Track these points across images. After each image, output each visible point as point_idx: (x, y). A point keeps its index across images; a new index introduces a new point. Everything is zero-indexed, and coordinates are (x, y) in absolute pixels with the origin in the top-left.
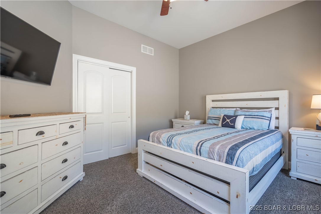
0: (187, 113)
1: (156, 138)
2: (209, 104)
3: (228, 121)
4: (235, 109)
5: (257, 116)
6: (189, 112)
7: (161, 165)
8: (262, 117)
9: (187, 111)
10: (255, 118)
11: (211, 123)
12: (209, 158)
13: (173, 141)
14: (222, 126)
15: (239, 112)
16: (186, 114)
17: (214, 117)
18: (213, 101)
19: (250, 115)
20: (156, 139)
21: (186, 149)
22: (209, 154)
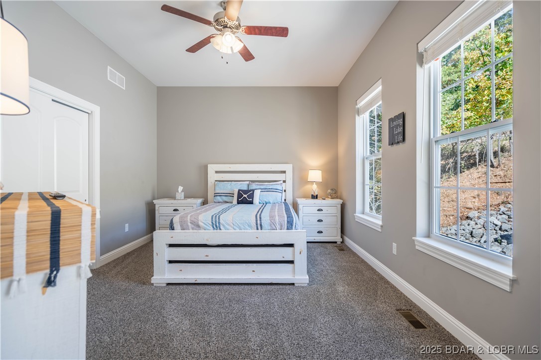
0: (180, 189)
1: (191, 223)
2: (212, 177)
3: (245, 196)
4: (248, 182)
5: (272, 189)
6: (182, 188)
7: (207, 256)
8: (276, 190)
9: (180, 187)
10: (270, 191)
11: (221, 200)
12: (271, 229)
13: (221, 221)
14: (238, 203)
15: (253, 186)
16: (179, 192)
17: (224, 193)
18: (217, 172)
19: (265, 189)
20: (189, 224)
21: (242, 227)
22: (271, 225)
